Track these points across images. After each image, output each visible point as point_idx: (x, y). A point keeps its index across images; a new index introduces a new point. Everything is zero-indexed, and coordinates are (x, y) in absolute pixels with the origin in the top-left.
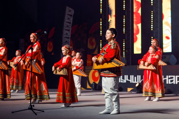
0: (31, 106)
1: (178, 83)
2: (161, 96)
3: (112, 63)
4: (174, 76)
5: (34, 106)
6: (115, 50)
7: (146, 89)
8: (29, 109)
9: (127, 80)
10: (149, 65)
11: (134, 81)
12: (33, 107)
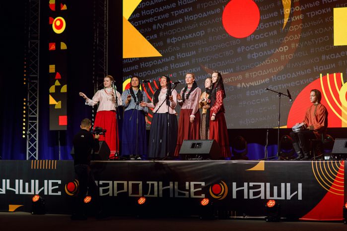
1: (118, 194)
4: (111, 182)
9: (8, 188)
11: (24, 191)
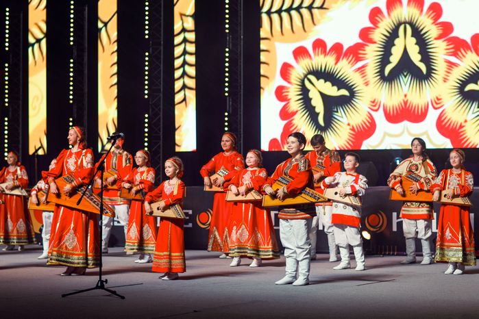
0: (102, 282)
2: (271, 256)
3: (303, 195)
5: (106, 281)
6: (307, 174)
7: (241, 243)
8: (97, 287)
10: (248, 191)
12: (104, 283)
